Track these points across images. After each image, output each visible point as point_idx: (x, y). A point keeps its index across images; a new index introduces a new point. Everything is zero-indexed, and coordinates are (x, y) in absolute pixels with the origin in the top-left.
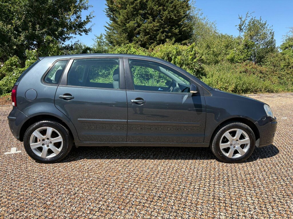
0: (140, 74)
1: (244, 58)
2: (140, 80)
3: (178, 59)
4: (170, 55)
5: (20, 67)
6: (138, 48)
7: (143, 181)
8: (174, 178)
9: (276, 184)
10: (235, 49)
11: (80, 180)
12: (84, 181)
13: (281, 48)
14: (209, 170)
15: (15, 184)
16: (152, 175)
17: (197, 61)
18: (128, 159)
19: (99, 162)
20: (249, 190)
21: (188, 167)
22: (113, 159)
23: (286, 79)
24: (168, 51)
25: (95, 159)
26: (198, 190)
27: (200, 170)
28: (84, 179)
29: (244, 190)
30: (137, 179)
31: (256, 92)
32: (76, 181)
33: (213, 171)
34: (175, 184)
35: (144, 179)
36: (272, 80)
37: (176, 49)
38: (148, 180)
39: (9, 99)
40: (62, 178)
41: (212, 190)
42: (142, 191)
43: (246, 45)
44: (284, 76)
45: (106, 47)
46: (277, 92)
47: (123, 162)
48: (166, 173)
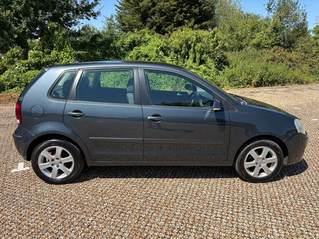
1: (272, 42)
3: (198, 46)
4: (190, 42)
5: (22, 59)
6: (153, 34)
7: (161, 209)
8: (195, 203)
9: (304, 211)
10: (262, 32)
11: (94, 207)
12: (98, 208)
13: (314, 32)
14: (232, 192)
15: (25, 212)
16: (171, 199)
17: (220, 49)
18: (144, 178)
19: (114, 182)
20: (275, 219)
21: (210, 189)
22: (129, 178)
23: (318, 67)
24: (187, 37)
25: (109, 178)
26: (220, 219)
27: (222, 193)
28: (98, 206)
29: (269, 220)
30: (155, 205)
32: (89, 209)
33: (236, 193)
34: (195, 211)
35: (162, 205)
36: (303, 69)
37: (196, 35)
38: (167, 206)
39: (13, 97)
40: (74, 204)
41: (235, 219)
42: (161, 221)
43: (275, 28)
44: (316, 64)
45: (117, 30)
46: (307, 83)
47: (139, 182)
48: (186, 197)
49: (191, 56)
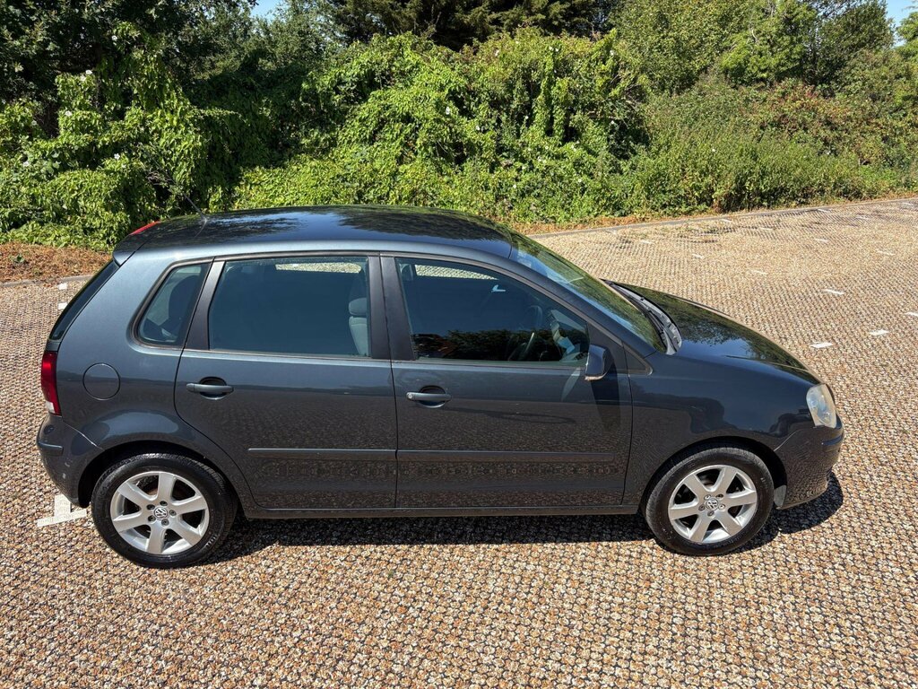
0: (433, 145)
1: (779, 65)
2: (436, 163)
3: (559, 88)
4: (535, 76)
5: (42, 137)
6: (427, 48)
7: (445, 645)
8: (534, 625)
9: (817, 648)
10: (752, 32)
11: (266, 643)
12: (278, 645)
13: (903, 33)
14: (633, 588)
15: (85, 661)
16: (470, 613)
17: (623, 95)
18: (399, 544)
19: (318, 557)
20: (739, 673)
21: (575, 577)
22: (358, 543)
23: (906, 144)
24: (527, 59)
25: (304, 545)
26: (596, 676)
27: (608, 591)
28: (277, 639)
29: (724, 677)
30: (428, 632)
31: (805, 196)
32: (254, 648)
33: (644, 592)
34: (534, 650)
35: (447, 632)
36: (863, 150)
37: (555, 52)
38: (459, 636)
39: (22, 261)
40: (214, 635)
41: (636, 676)
42: (443, 685)
43: (788, 21)
44: (901, 134)
45: (318, 19)
46: (872, 194)
47: (385, 557)
48: (510, 604)
49: (540, 115)
